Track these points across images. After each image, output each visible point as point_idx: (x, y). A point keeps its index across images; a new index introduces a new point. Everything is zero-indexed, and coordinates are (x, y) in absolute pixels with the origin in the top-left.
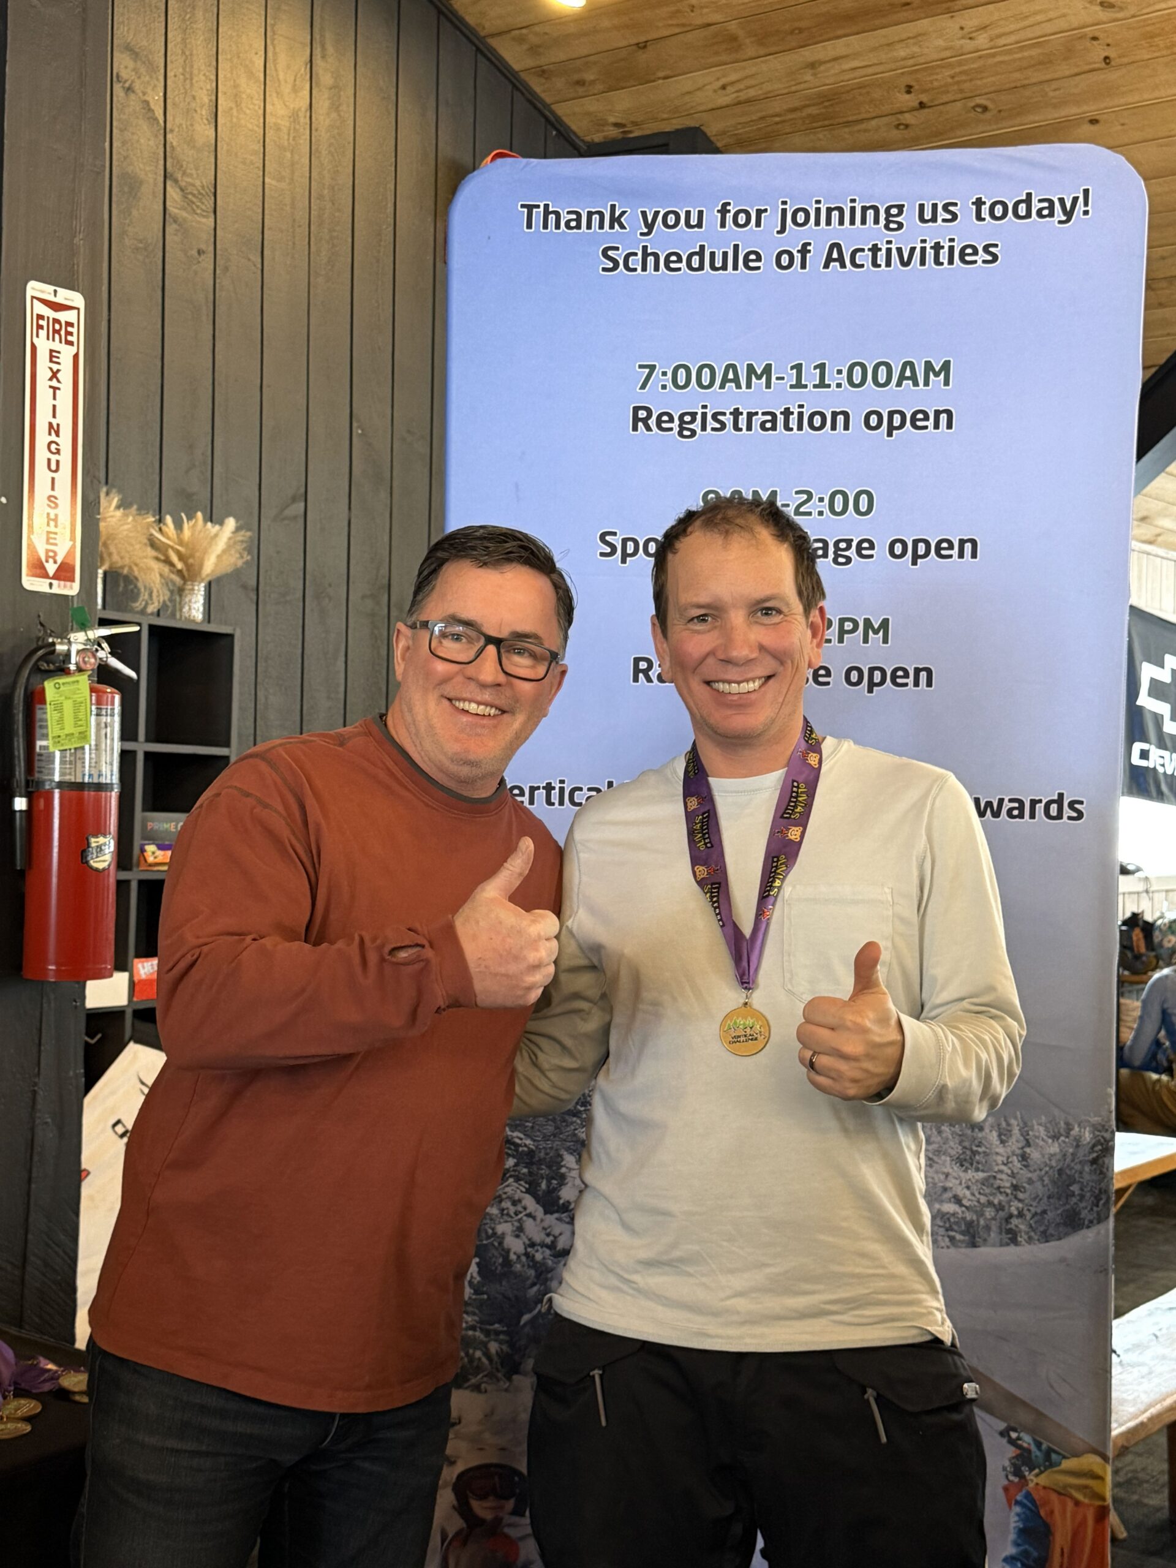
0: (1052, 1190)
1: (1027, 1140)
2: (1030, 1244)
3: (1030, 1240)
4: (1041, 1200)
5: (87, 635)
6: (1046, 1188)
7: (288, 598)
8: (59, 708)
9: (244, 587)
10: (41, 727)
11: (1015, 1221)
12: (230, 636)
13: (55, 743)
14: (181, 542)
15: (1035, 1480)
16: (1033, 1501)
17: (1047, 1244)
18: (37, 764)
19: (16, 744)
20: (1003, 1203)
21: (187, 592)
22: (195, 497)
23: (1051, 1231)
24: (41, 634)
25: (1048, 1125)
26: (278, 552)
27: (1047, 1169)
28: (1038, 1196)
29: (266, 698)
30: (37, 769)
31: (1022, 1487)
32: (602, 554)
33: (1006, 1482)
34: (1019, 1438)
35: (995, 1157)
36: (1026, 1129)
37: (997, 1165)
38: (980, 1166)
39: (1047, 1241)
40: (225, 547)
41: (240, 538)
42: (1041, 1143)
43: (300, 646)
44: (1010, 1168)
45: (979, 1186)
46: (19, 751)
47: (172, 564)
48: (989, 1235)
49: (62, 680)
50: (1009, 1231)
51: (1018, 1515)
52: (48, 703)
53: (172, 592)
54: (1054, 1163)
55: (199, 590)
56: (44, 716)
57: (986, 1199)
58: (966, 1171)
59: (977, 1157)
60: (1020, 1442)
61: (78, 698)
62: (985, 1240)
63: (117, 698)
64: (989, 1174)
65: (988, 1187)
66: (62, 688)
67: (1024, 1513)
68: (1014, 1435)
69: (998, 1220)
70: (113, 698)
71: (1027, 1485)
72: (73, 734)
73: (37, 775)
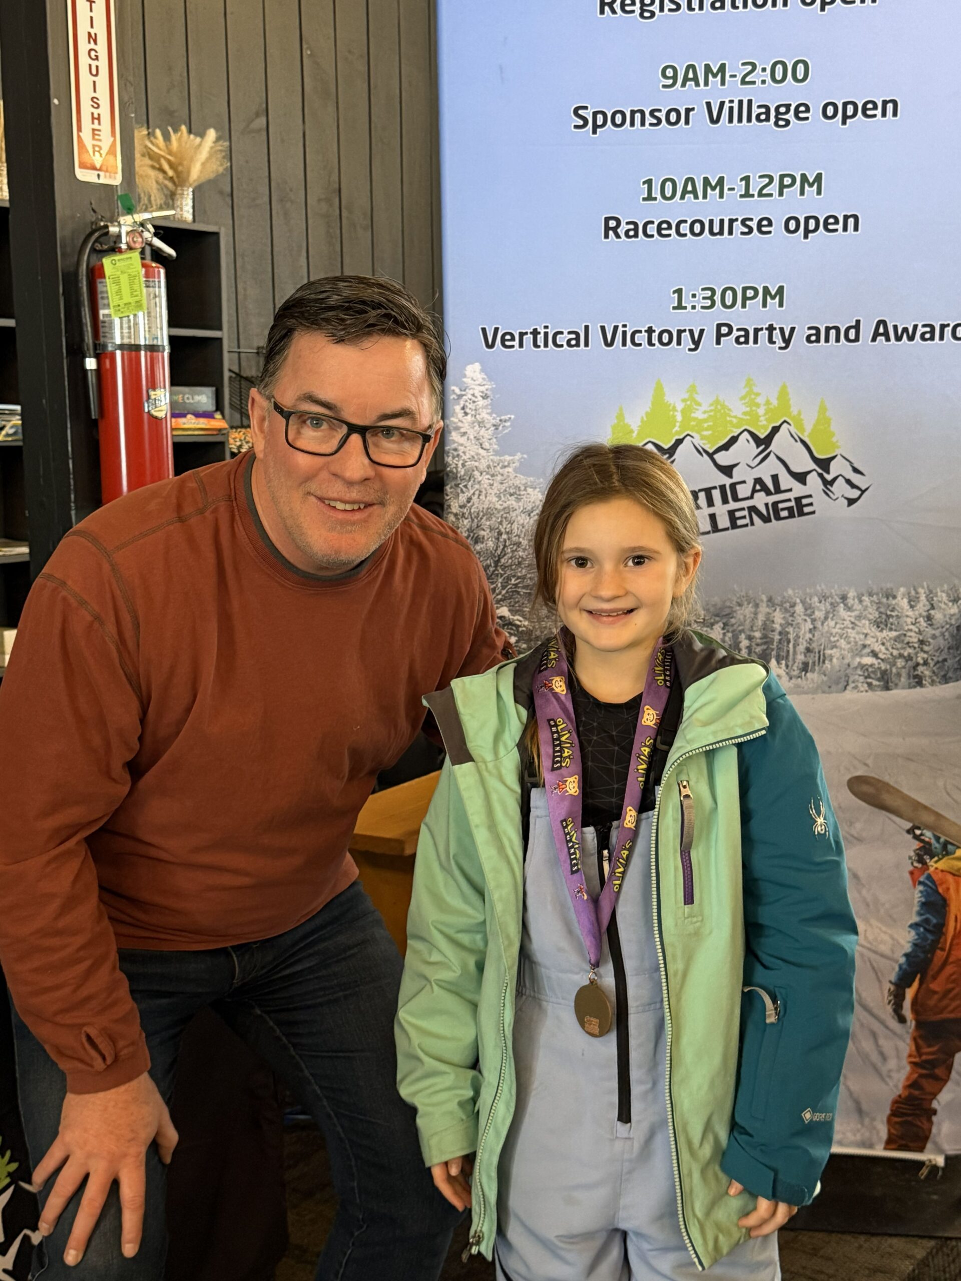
0: (951, 643)
1: (932, 605)
2: (932, 685)
3: (933, 683)
4: (942, 651)
5: (133, 218)
6: (946, 642)
7: (259, 202)
8: (117, 282)
9: (221, 193)
10: (103, 298)
11: (921, 669)
12: (216, 235)
13: (116, 311)
14: (170, 153)
15: (935, 866)
16: (933, 882)
17: (947, 685)
18: (101, 330)
19: (83, 314)
20: (912, 655)
21: (178, 196)
22: (176, 114)
23: (950, 674)
24: (94, 219)
25: (950, 592)
26: (247, 162)
27: (948, 626)
28: (939, 648)
29: (245, 289)
30: (101, 334)
31: (924, 871)
32: (576, 127)
33: (911, 868)
34: (922, 834)
35: (905, 619)
36: (931, 595)
37: (907, 625)
38: (893, 627)
39: (947, 683)
40: (208, 155)
41: (220, 148)
42: (943, 606)
43: (269, 245)
44: (917, 627)
45: (892, 642)
46: (86, 319)
47: (164, 172)
48: (900, 680)
49: (117, 257)
50: (916, 677)
51: (921, 892)
52: (107, 277)
53: (166, 196)
54: (953, 622)
55: (188, 194)
56: (104, 289)
57: (898, 652)
58: (882, 631)
59: (891, 620)
60: (923, 837)
61: (133, 272)
62: (896, 685)
63: (162, 272)
64: (901, 632)
65: (899, 643)
66: (118, 264)
67: (926, 891)
68: (918, 832)
69: (907, 669)
70: (159, 272)
71: (928, 869)
72: (130, 303)
73: (102, 340)
